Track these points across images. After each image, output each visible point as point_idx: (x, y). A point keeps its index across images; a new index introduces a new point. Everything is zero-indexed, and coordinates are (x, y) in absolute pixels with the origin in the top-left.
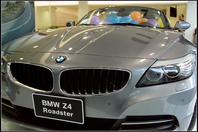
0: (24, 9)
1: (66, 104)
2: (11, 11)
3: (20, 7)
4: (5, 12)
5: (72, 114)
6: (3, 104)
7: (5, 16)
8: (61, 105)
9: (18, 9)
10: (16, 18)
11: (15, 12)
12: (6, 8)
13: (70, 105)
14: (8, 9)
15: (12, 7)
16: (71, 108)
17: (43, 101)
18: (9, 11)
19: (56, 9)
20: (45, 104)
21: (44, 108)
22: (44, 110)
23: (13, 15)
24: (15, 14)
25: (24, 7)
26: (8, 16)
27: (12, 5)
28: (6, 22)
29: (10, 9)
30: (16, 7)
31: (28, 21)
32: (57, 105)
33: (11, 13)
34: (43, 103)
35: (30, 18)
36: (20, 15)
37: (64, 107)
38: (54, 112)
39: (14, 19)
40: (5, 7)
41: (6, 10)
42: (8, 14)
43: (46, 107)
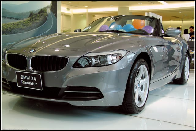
0: (46, 19)
1: (33, 77)
2: (34, 21)
3: (42, 17)
4: (28, 22)
5: (36, 84)
6: (3, 82)
7: (28, 25)
8: (31, 78)
9: (40, 18)
10: (38, 27)
11: (37, 21)
12: (29, 19)
13: (35, 78)
14: (30, 19)
15: (34, 17)
16: (35, 80)
17: (21, 76)
18: (31, 21)
19: (94, 16)
20: (22, 78)
21: (22, 81)
22: (22, 82)
23: (36, 24)
24: (37, 23)
25: (46, 17)
26: (30, 25)
27: (35, 15)
28: (29, 30)
29: (32, 19)
30: (38, 17)
31: (49, 29)
32: (28, 78)
33: (33, 22)
34: (21, 77)
35: (51, 27)
36: (42, 24)
37: (32, 80)
38: (27, 83)
39: (36, 28)
40: (28, 17)
41: (30, 20)
42: (30, 23)
43: (23, 80)
